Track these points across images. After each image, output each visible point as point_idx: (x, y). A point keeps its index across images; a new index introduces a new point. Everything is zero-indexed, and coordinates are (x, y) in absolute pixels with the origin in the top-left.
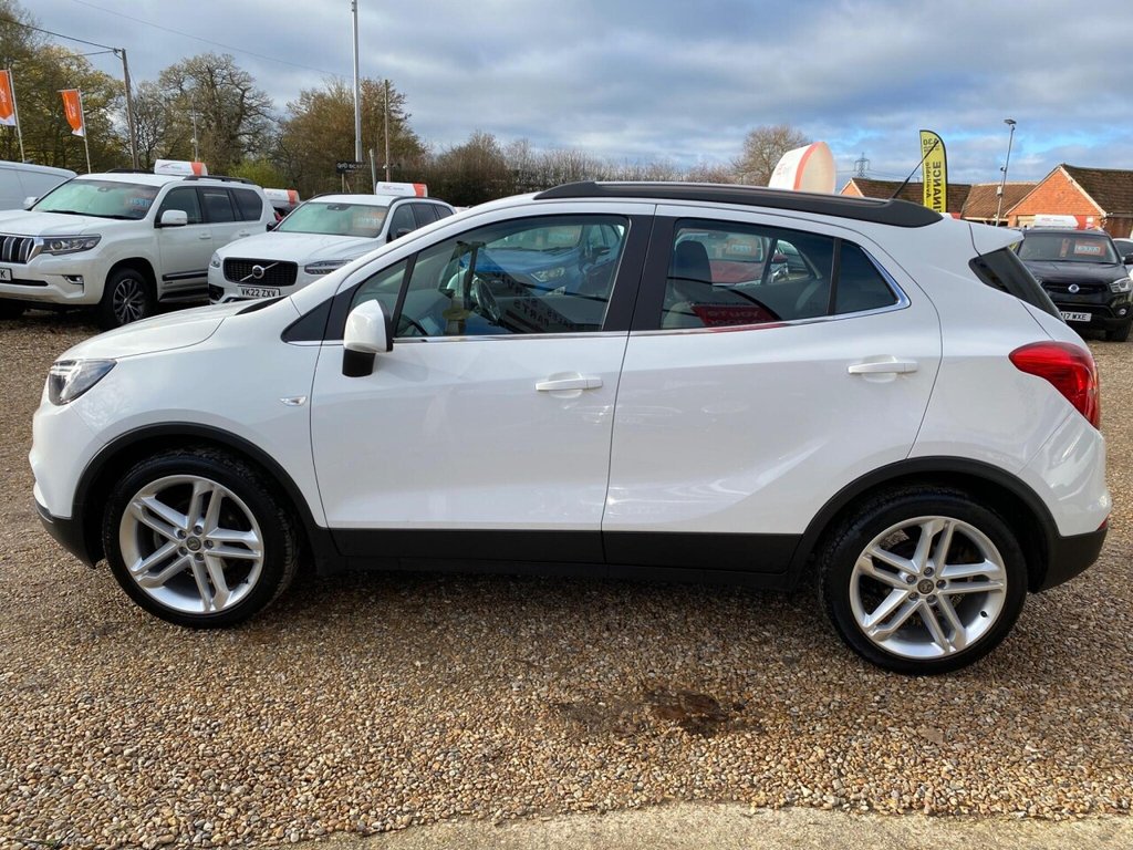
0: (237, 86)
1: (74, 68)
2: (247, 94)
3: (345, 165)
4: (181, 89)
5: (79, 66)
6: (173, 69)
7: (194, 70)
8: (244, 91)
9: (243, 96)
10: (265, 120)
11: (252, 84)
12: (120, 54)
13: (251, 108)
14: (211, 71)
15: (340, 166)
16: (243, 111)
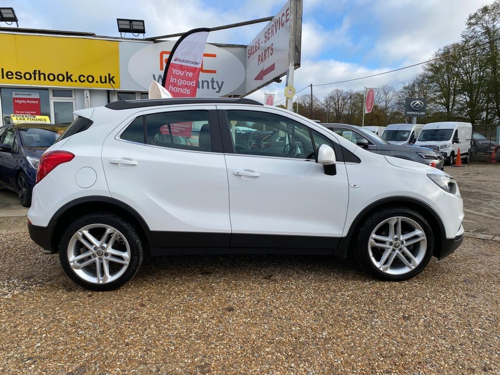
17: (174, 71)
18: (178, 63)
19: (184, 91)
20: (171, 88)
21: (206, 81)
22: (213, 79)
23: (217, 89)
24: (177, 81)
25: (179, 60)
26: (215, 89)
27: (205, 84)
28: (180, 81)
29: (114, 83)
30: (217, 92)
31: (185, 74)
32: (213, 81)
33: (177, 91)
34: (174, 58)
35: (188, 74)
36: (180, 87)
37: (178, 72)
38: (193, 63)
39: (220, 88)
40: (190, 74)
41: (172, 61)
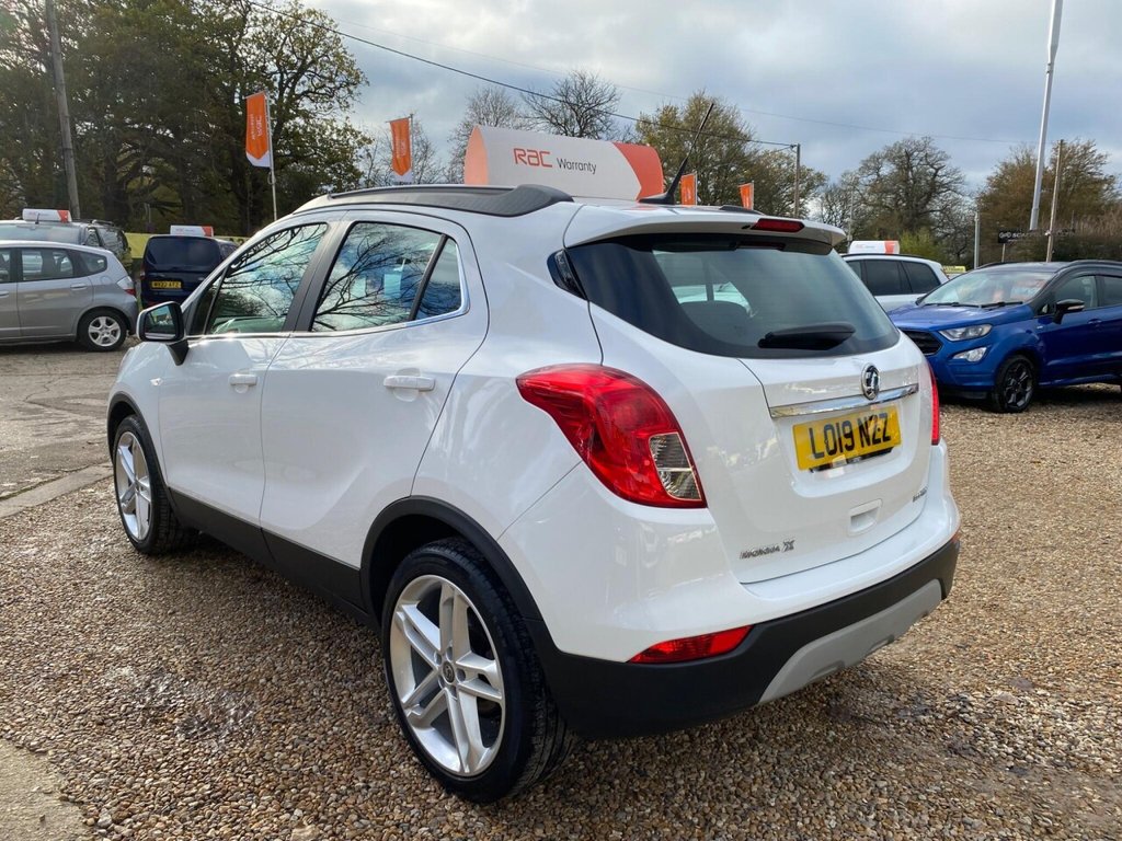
0: (932, 166)
1: (784, 166)
2: (940, 173)
3: (1007, 235)
4: (878, 175)
5: (788, 164)
6: (873, 157)
7: (890, 156)
8: (937, 170)
9: (935, 175)
10: (956, 195)
11: (947, 163)
12: (795, 149)
13: (942, 185)
14: (908, 155)
15: (1003, 236)
16: (934, 189)
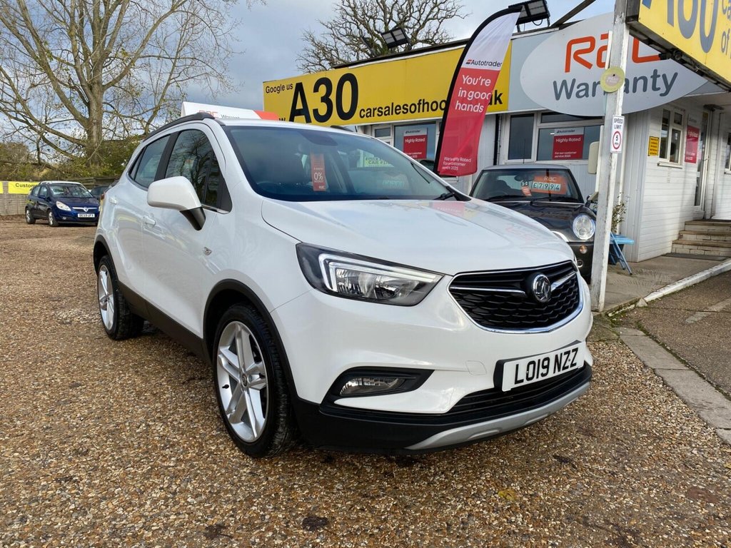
17: (465, 80)
18: (472, 66)
19: (476, 109)
20: (458, 106)
21: (640, 78)
22: (655, 71)
23: (663, 90)
24: (467, 94)
25: (473, 62)
26: (659, 89)
27: (641, 83)
28: (471, 94)
29: (501, 103)
30: (661, 95)
31: (479, 81)
32: (655, 76)
33: (465, 109)
34: (465, 60)
35: (484, 82)
36: (470, 102)
37: (469, 81)
38: (492, 64)
39: (668, 87)
40: (486, 82)
41: (464, 65)
